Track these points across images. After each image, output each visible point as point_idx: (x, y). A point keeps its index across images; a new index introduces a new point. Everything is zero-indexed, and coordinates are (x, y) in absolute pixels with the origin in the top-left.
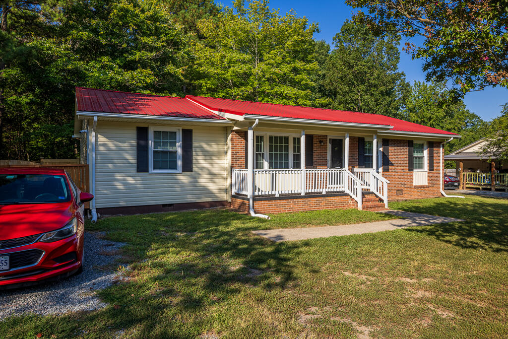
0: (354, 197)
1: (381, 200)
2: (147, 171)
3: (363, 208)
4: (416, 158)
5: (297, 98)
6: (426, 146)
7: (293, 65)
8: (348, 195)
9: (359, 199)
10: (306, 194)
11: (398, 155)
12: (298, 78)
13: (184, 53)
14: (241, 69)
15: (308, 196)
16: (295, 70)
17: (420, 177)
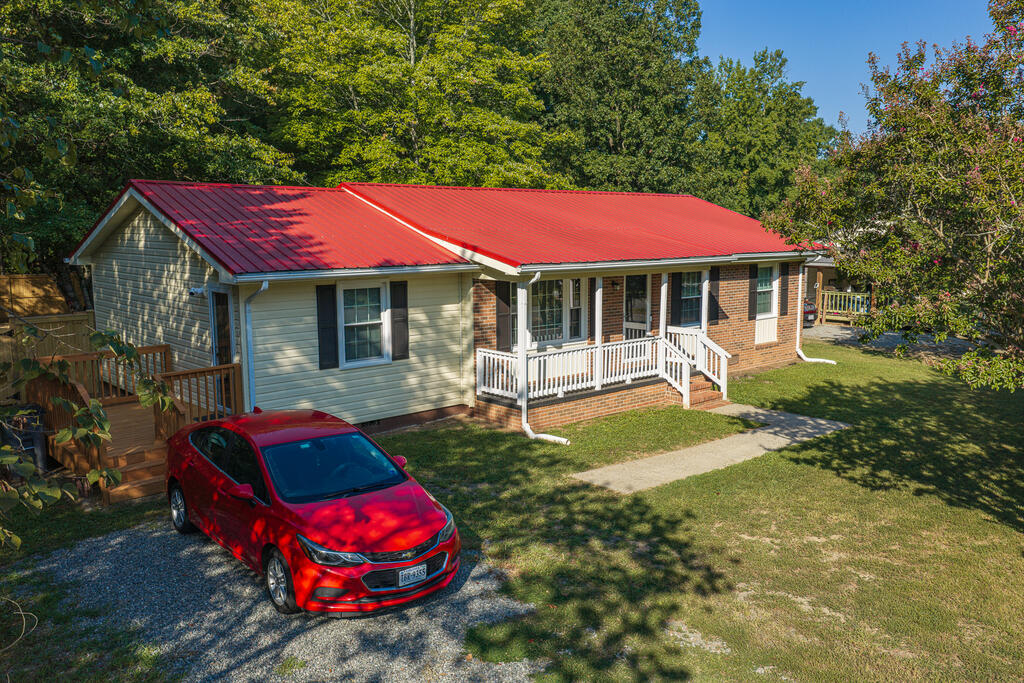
0: (675, 384)
1: (716, 387)
2: (336, 365)
3: (691, 404)
4: (760, 293)
5: (510, 141)
6: (776, 272)
7: (499, 62)
8: (663, 381)
9: (685, 389)
10: (603, 386)
11: (735, 293)
12: (509, 90)
13: (258, 29)
14: (391, 70)
15: (608, 389)
16: (504, 75)
17: (766, 328)
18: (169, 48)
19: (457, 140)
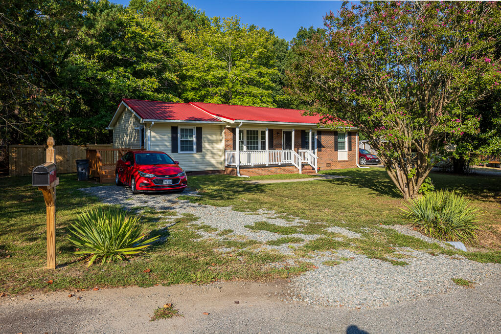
0: (297, 166)
1: (313, 169)
2: (177, 152)
3: (302, 173)
4: (340, 142)
5: (262, 96)
6: (346, 135)
7: (258, 70)
8: (294, 166)
9: (300, 168)
10: (269, 165)
11: (328, 141)
12: (262, 80)
13: (176, 61)
14: (221, 73)
15: (271, 166)
16: (261, 75)
17: (343, 155)
18: (144, 66)
19: (243, 97)
